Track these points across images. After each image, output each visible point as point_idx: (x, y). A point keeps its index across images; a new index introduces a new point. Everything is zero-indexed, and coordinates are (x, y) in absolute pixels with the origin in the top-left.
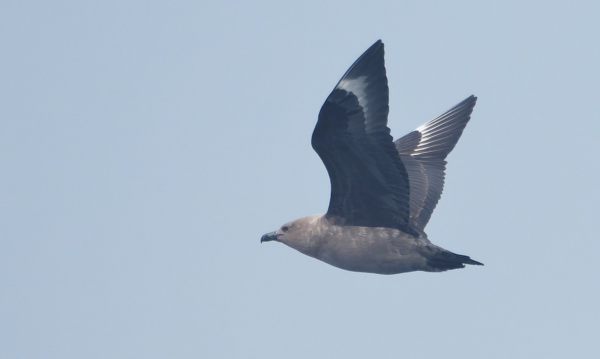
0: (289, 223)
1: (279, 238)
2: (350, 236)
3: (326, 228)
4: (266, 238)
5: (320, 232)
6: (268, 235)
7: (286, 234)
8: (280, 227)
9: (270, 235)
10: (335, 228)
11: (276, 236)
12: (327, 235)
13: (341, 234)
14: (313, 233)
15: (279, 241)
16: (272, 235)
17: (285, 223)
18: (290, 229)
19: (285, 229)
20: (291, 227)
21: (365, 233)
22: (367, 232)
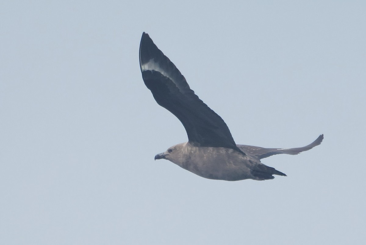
0: (172, 147)
1: (166, 157)
2: (203, 153)
3: (189, 148)
4: (158, 157)
5: (187, 151)
6: (159, 155)
7: (171, 154)
8: (167, 149)
9: (160, 155)
10: (194, 148)
11: (165, 156)
12: (191, 153)
13: (198, 152)
14: (184, 152)
15: (167, 159)
16: (161, 155)
17: (170, 147)
18: (173, 151)
19: (170, 151)
20: (174, 150)
21: (212, 151)
22: (213, 150)
